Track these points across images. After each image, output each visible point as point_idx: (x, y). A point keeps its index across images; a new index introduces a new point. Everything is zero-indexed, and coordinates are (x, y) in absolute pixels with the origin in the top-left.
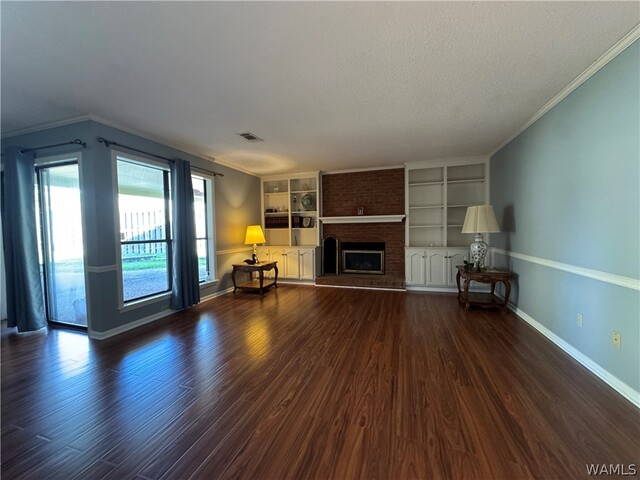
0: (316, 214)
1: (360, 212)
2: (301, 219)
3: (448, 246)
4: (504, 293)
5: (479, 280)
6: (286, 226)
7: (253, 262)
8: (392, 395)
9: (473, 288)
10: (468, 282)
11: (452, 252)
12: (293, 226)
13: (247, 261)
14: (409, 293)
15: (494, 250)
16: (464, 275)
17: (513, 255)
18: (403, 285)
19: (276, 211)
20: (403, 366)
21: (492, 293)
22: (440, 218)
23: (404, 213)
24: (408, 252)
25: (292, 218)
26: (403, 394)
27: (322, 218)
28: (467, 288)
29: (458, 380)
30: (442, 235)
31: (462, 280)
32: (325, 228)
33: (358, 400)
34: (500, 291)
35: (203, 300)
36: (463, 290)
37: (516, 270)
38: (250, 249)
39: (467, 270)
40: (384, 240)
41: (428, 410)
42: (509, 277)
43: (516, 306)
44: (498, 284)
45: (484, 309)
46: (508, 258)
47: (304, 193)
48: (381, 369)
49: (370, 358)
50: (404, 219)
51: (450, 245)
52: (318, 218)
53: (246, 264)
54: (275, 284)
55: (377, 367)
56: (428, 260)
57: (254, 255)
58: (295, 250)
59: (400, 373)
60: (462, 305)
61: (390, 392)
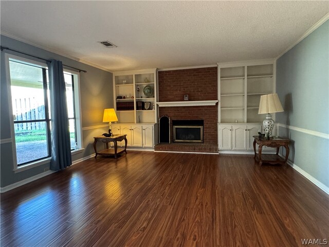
0: (154, 100)
1: (186, 98)
2: (143, 103)
3: (248, 122)
4: (285, 154)
5: (269, 146)
6: (133, 109)
7: (110, 135)
8: (213, 221)
9: (265, 151)
10: (261, 147)
11: (250, 126)
12: (137, 109)
13: (104, 135)
14: (220, 155)
15: (278, 125)
16: (259, 142)
17: (291, 128)
18: (217, 150)
19: (124, 98)
20: (219, 203)
21: (277, 154)
22: (242, 102)
23: (217, 100)
24: (220, 127)
25: (137, 102)
26: (220, 220)
27: (158, 103)
28: (260, 151)
29: (255, 211)
30: (243, 115)
31: (257, 146)
32: (161, 110)
33: (190, 225)
34: (282, 153)
35: (74, 163)
36: (257, 153)
37: (293, 139)
38: (106, 125)
39: (261, 138)
40: (203, 118)
41: (236, 229)
42: (288, 143)
43: (293, 162)
44: (281, 148)
45: (272, 165)
46: (288, 130)
47: (145, 85)
48: (204, 206)
49: (197, 199)
50: (217, 104)
51: (249, 121)
52: (156, 103)
53: (104, 136)
54: (125, 151)
55: (202, 205)
56: (234, 132)
57: (110, 130)
58: (139, 126)
59: (217, 207)
60: (257, 163)
61: (211, 220)
